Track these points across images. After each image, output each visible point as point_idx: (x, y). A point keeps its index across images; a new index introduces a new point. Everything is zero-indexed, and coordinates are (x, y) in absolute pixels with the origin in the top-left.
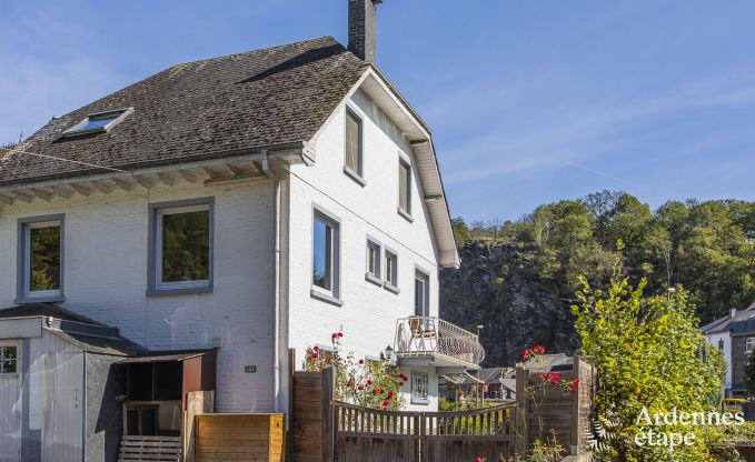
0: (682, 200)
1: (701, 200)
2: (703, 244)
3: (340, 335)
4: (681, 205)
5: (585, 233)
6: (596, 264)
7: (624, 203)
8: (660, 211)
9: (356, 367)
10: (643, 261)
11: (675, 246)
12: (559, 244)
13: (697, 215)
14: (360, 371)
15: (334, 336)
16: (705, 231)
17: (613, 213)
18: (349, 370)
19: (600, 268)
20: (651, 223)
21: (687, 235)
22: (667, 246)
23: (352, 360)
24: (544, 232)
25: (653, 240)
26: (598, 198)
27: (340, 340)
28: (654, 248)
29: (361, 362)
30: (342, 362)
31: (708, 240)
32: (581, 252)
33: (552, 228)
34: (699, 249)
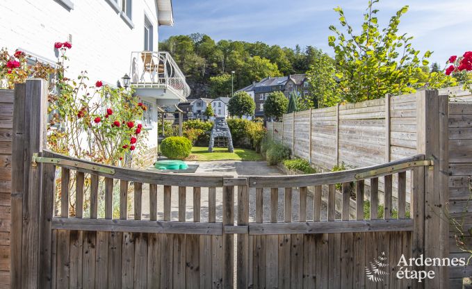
0: (227, 40)
1: (233, 41)
2: (235, 57)
3: (68, 45)
4: (226, 42)
5: (190, 49)
6: (195, 62)
7: (205, 39)
8: (219, 43)
9: (92, 91)
10: (212, 63)
11: (225, 57)
12: (180, 53)
13: (233, 46)
14: (96, 98)
15: (57, 46)
16: (236, 52)
17: (201, 42)
18: (81, 94)
19: (196, 64)
20: (216, 47)
21: (229, 53)
22: (222, 57)
23: (85, 81)
24: (173, 47)
25: (217, 54)
26: (195, 36)
27: (68, 52)
28: (217, 57)
29: (99, 84)
30: (70, 83)
31: (237, 56)
32: (189, 56)
33: (176, 46)
34: (234, 59)
